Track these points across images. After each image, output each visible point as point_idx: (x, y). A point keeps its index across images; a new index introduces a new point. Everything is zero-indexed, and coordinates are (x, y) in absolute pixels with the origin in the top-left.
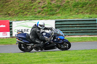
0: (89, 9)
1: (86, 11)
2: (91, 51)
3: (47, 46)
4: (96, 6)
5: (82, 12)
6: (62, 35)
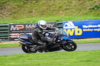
6: (66, 36)
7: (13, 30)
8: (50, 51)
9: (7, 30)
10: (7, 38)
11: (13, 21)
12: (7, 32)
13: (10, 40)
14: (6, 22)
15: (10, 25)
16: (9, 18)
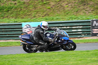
0: (15, 13)
1: (11, 15)
2: (17, 56)
3: (51, 47)
4: (21, 10)
5: (7, 17)
6: (67, 36)
7: (95, 26)
8: (50, 51)
9: (90, 25)
10: (90, 34)
11: (95, 17)
12: (90, 28)
13: (92, 36)
14: (89, 18)
15: (93, 21)
16: (92, 14)
